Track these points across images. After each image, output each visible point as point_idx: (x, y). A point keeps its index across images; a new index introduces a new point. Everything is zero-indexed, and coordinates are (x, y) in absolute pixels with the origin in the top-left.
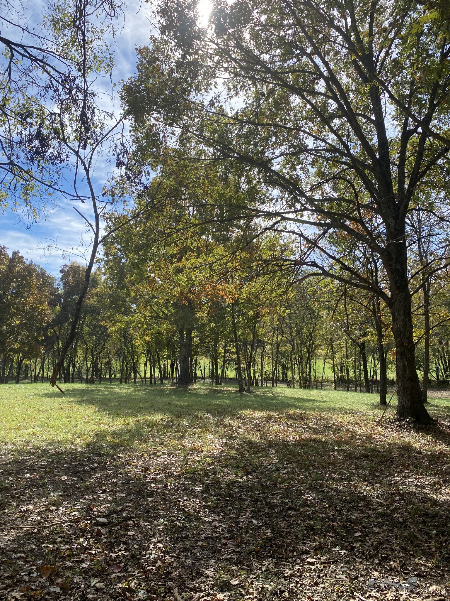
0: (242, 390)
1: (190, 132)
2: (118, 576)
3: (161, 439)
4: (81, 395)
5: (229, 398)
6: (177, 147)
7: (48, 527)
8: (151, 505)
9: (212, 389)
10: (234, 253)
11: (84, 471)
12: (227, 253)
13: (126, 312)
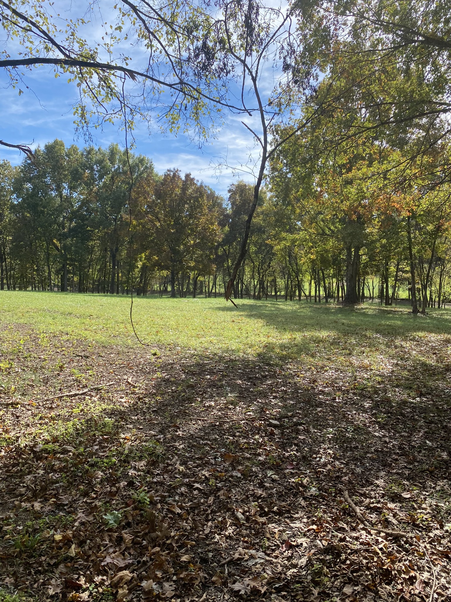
0: (415, 311)
1: (365, 18)
2: (291, 472)
3: (327, 355)
4: (250, 310)
5: (401, 319)
6: (350, 39)
7: (228, 422)
8: (320, 414)
9: (381, 310)
10: (413, 159)
11: (256, 377)
12: (405, 159)
13: (290, 230)
